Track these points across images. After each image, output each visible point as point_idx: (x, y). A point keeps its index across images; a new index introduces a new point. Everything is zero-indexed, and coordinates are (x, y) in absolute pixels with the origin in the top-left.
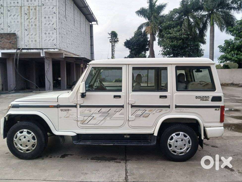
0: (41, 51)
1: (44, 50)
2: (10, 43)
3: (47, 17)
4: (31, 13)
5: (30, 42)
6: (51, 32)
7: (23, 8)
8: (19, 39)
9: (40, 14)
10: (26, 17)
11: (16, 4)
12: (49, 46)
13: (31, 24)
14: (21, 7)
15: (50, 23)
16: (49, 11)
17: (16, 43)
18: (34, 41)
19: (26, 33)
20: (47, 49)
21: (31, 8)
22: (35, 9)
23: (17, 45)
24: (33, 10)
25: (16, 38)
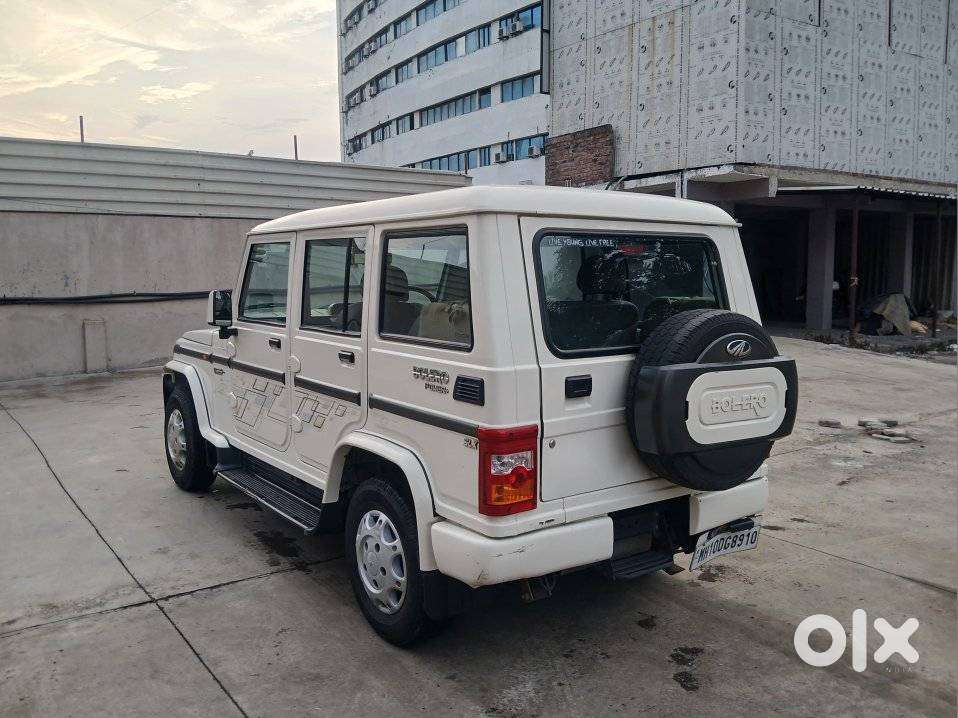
0: (676, 179)
1: (687, 176)
2: (595, 161)
3: (707, 43)
4: (659, 41)
5: (653, 150)
6: (718, 102)
7: (636, 30)
8: (621, 146)
9: (686, 38)
10: (644, 59)
11: (619, 20)
12: (711, 155)
13: (657, 82)
14: (632, 25)
15: (716, 67)
16: (713, 19)
17: (610, 158)
18: (663, 144)
19: (643, 117)
20: (697, 169)
21: (659, 22)
22: (671, 23)
23: (613, 164)
24: (666, 28)
25: (612, 143)
